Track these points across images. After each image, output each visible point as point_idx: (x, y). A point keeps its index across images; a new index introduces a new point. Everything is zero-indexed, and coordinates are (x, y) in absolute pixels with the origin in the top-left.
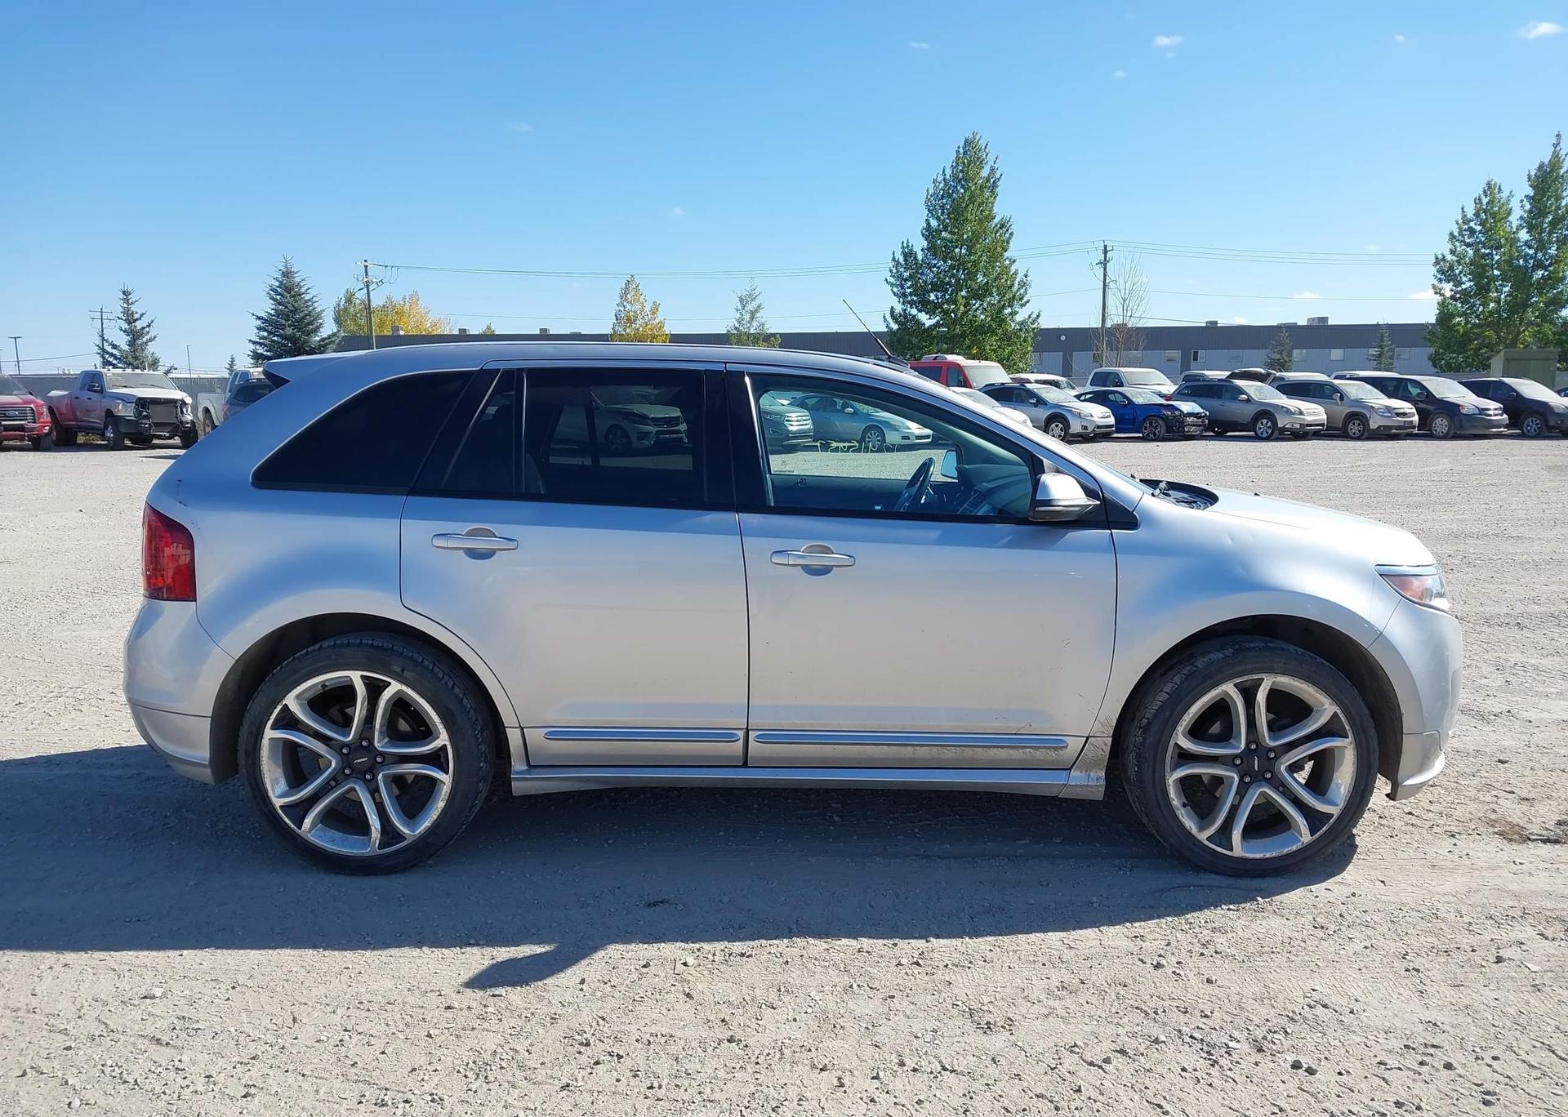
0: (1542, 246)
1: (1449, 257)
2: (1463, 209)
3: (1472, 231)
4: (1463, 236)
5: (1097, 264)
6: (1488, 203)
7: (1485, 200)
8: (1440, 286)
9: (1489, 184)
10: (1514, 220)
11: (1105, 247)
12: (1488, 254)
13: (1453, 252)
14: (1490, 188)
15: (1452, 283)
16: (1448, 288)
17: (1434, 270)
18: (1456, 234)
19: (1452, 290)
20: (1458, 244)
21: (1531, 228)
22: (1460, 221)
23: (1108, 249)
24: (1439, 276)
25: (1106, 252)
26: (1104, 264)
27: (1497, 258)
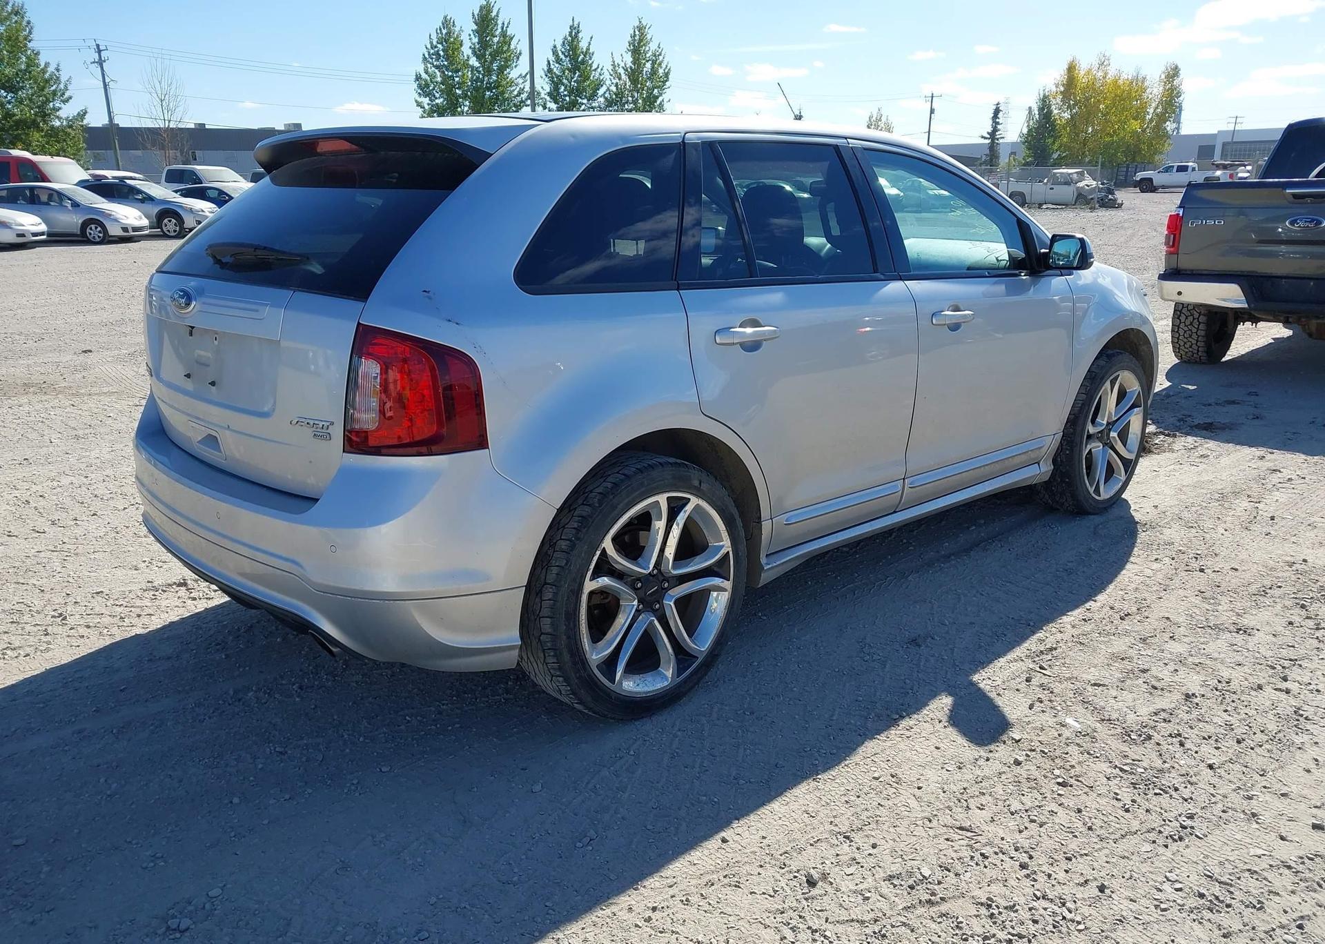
0: (489, 71)
1: (424, 76)
2: (430, 36)
3: (437, 54)
4: (432, 59)
5: (91, 63)
6: (446, 34)
7: (444, 32)
8: (420, 100)
9: (445, 17)
10: (466, 50)
11: (98, 46)
12: (451, 77)
13: (426, 72)
14: (447, 23)
15: (428, 98)
16: (426, 101)
17: (415, 86)
18: (427, 56)
19: (428, 104)
20: (429, 65)
21: (479, 57)
22: (429, 46)
23: (101, 48)
24: (419, 91)
25: (99, 52)
26: (101, 63)
27: (457, 79)
